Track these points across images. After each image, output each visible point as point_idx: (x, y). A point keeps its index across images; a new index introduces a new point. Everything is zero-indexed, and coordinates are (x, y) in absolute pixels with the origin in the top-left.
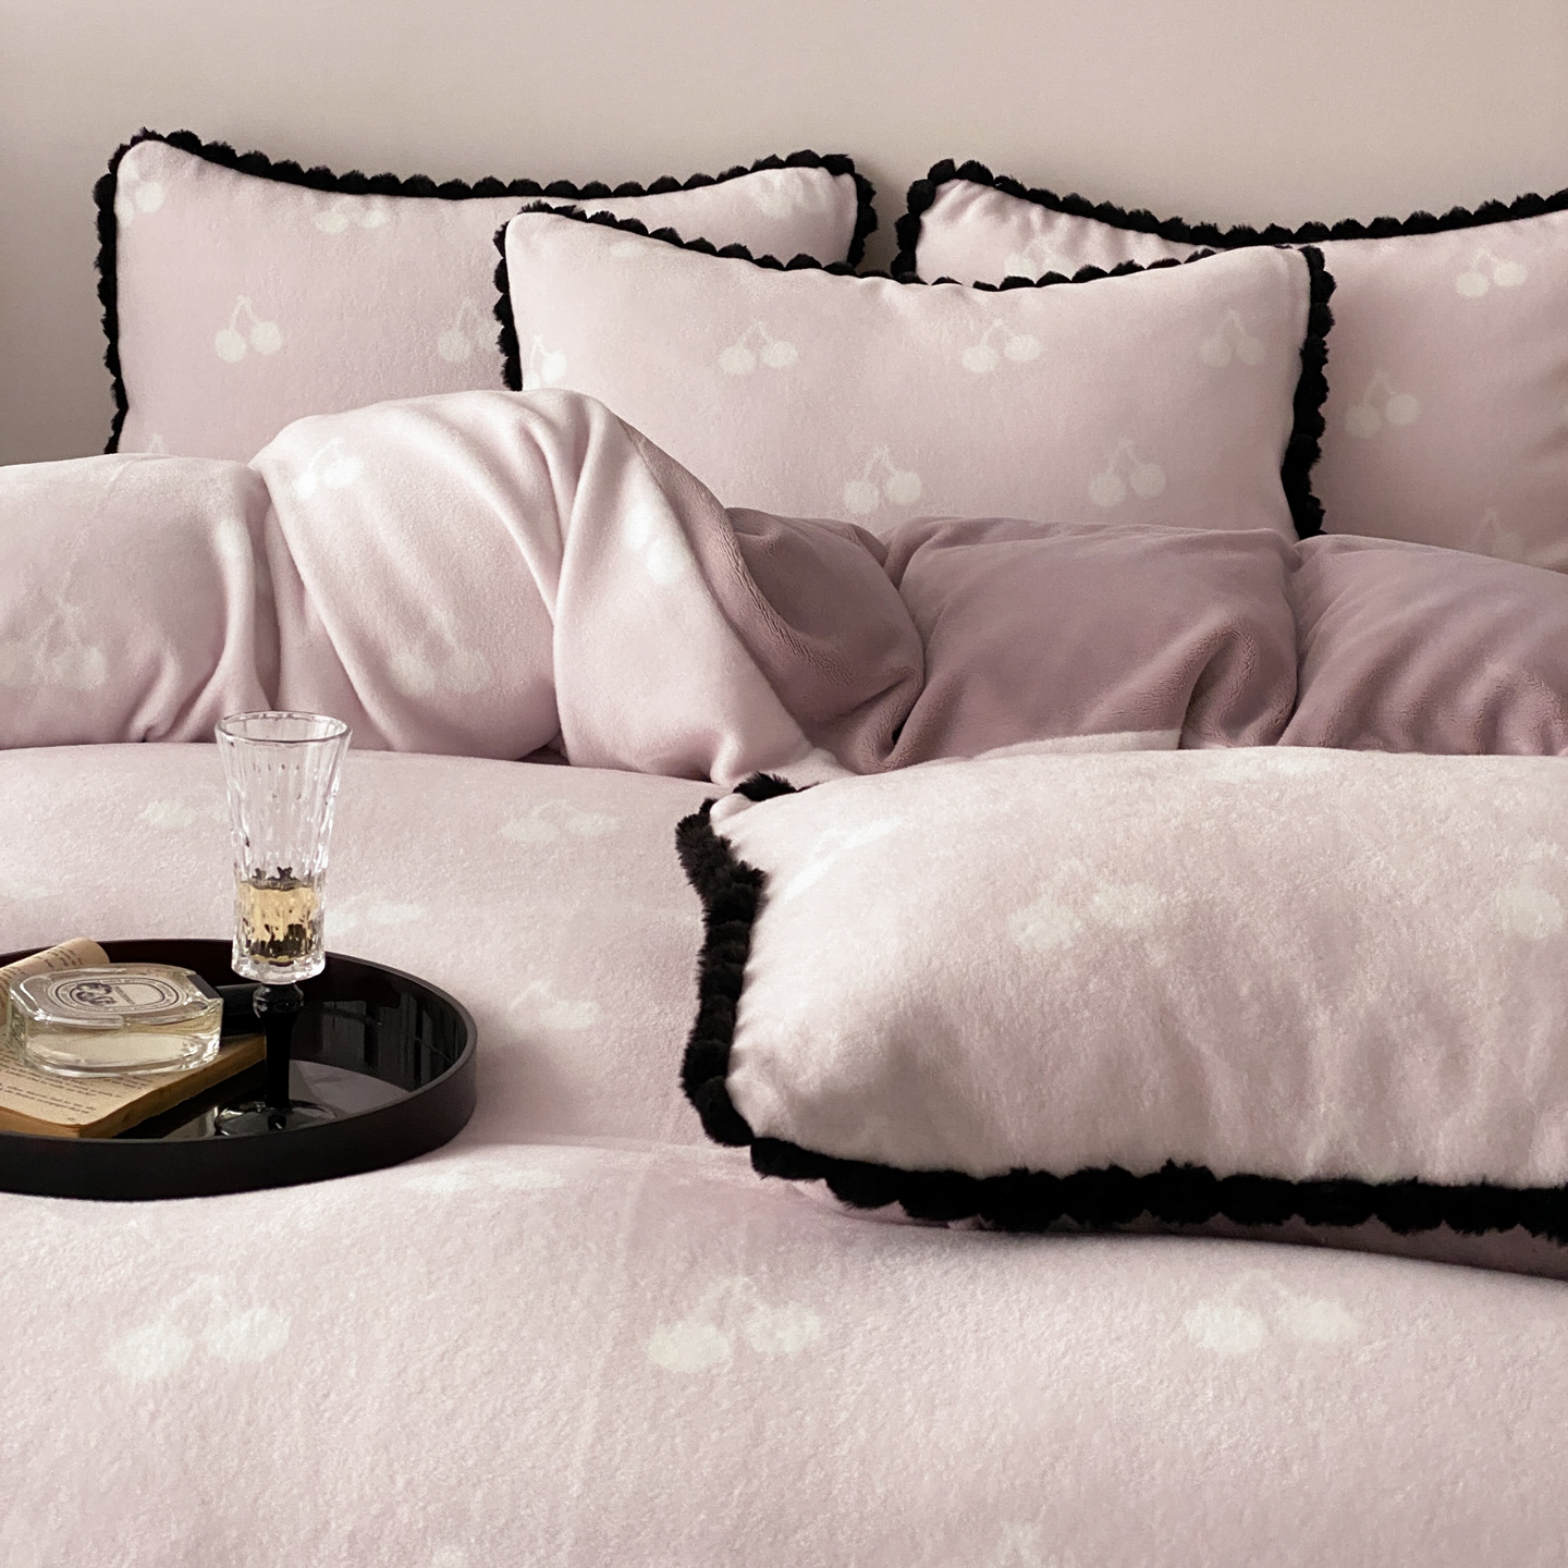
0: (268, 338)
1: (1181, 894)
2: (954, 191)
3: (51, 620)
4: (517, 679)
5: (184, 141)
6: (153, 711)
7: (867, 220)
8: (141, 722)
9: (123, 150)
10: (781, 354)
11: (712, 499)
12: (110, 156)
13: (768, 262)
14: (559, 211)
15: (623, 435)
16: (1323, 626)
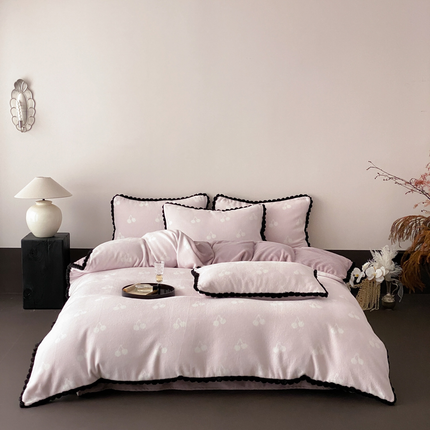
0: (134, 220)
1: (232, 272)
2: (219, 198)
3: (126, 255)
4: (173, 259)
5: (122, 195)
6: (136, 264)
7: (209, 202)
8: (135, 265)
9: (114, 197)
10: (198, 221)
11: (192, 240)
12: (113, 198)
13: (196, 208)
14: (170, 203)
15: (183, 234)
16: (256, 251)
